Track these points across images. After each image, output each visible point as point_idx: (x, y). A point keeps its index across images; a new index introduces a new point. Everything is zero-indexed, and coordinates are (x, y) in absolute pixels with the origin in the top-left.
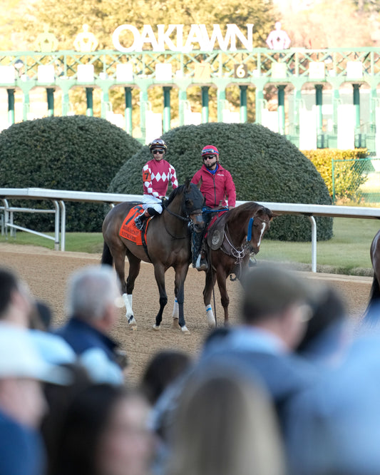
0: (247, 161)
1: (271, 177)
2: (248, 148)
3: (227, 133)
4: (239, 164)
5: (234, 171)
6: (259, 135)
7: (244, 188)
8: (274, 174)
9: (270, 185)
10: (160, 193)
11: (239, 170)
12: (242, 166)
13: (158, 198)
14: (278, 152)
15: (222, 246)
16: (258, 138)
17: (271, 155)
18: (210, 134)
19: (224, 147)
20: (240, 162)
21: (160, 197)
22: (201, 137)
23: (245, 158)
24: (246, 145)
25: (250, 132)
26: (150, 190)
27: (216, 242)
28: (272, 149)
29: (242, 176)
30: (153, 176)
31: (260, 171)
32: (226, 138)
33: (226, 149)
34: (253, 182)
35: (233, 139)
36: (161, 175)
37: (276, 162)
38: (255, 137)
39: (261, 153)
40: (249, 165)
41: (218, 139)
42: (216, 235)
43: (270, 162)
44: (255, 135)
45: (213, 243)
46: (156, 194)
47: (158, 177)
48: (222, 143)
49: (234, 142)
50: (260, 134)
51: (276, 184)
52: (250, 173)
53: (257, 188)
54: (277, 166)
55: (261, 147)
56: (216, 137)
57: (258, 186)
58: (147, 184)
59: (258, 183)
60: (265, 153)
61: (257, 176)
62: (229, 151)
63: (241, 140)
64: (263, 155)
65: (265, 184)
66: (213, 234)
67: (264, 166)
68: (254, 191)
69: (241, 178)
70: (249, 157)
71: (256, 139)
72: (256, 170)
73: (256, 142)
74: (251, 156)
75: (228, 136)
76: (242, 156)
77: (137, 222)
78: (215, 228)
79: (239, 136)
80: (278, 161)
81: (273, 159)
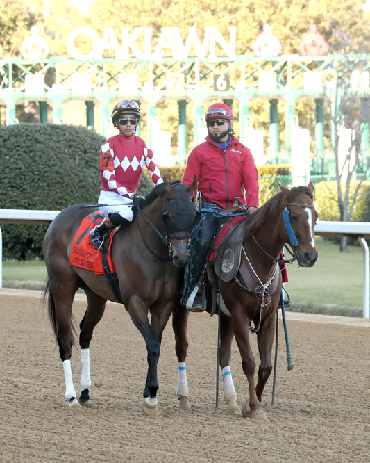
0: (56, 168)
1: (84, 187)
2: (59, 153)
3: (37, 135)
4: (45, 172)
5: (39, 179)
6: (76, 138)
7: (49, 200)
8: (89, 184)
9: (82, 196)
10: (130, 189)
11: (45, 179)
12: (49, 174)
13: (127, 196)
14: (97, 158)
15: (239, 275)
16: (74, 141)
17: (87, 162)
18: (16, 136)
19: (31, 151)
20: (46, 169)
21: (130, 195)
22: (5, 141)
23: (54, 165)
24: (58, 150)
25: (64, 135)
26: (113, 184)
27: (228, 268)
28: (90, 155)
29: (48, 186)
30: (117, 162)
31: (71, 180)
32: (34, 142)
33: (31, 154)
34: (61, 193)
35: (42, 143)
36: (131, 161)
37: (94, 170)
38: (70, 140)
39: (75, 159)
40: (57, 173)
41: (24, 143)
42: (228, 256)
43: (84, 169)
44: (71, 138)
45: (224, 270)
46: (123, 190)
47: (125, 164)
48: (28, 147)
49: (42, 146)
50: (78, 137)
51: (90, 195)
52: (59, 182)
53: (66, 200)
54: (93, 175)
55: (76, 152)
56: (22, 140)
57: (67, 197)
58: (107, 174)
59: (68, 195)
60: (80, 159)
61: (67, 186)
62: (35, 156)
63: (52, 144)
64: (77, 160)
65: (75, 196)
66: (223, 256)
67: (76, 175)
68: (62, 203)
69: (46, 188)
70: (59, 163)
71: (72, 143)
72: (66, 179)
73: (71, 146)
74: (62, 163)
75: (37, 139)
76: (51, 163)
77: (93, 237)
78: (227, 245)
79: (51, 139)
80: (97, 169)
81: (90, 166)
